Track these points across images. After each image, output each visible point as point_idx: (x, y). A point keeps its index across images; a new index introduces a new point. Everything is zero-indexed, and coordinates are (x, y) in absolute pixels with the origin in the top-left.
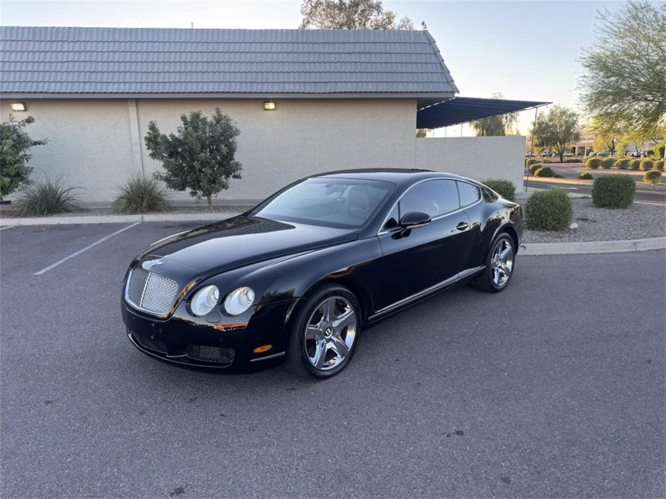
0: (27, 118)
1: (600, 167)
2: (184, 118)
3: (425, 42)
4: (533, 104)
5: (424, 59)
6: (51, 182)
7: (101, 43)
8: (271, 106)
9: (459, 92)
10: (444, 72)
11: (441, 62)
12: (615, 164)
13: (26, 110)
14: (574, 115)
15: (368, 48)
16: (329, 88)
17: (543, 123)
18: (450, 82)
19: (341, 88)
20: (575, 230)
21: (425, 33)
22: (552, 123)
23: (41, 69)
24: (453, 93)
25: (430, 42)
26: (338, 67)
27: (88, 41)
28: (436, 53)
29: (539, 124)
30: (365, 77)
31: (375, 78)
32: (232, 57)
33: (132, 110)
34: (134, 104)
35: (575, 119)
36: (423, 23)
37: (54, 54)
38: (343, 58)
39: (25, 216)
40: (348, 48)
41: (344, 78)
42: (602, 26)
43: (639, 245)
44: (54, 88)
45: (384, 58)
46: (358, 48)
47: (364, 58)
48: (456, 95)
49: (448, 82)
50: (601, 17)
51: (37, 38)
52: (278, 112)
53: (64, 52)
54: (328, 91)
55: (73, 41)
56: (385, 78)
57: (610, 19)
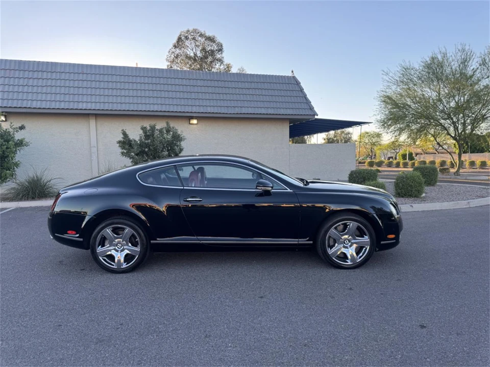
0: (20, 126)
1: (374, 166)
2: (143, 129)
3: (293, 82)
4: (359, 123)
5: (295, 94)
6: (38, 174)
7: (72, 74)
8: (195, 121)
9: (317, 115)
10: (308, 102)
11: (305, 96)
12: (384, 164)
13: (6, 121)
14: (349, 133)
15: (260, 86)
16: (237, 110)
17: (330, 138)
18: (311, 108)
19: (244, 111)
20: (424, 197)
21: (294, 77)
22: (335, 139)
23: (25, 90)
24: (314, 115)
25: (298, 83)
26: (242, 98)
27: (62, 72)
28: (302, 90)
29: (328, 139)
30: (260, 104)
31: (266, 105)
32: (170, 88)
33: (92, 122)
34: (94, 118)
35: (350, 136)
36: (292, 72)
37: (35, 80)
38: (244, 91)
39: (21, 200)
40: (247, 85)
41: (246, 104)
42: (387, 79)
43: (471, 203)
44: (35, 104)
45: (270, 93)
46: (253, 85)
47: (258, 92)
48: (316, 117)
49: (310, 109)
50: (385, 74)
51: (22, 68)
52: (199, 126)
53: (43, 79)
54: (236, 112)
55: (51, 72)
56: (272, 105)
57: (391, 74)
